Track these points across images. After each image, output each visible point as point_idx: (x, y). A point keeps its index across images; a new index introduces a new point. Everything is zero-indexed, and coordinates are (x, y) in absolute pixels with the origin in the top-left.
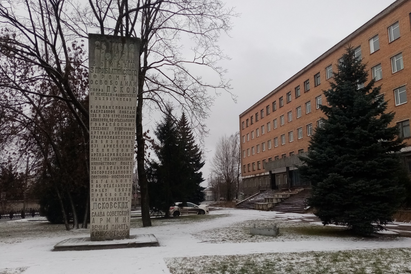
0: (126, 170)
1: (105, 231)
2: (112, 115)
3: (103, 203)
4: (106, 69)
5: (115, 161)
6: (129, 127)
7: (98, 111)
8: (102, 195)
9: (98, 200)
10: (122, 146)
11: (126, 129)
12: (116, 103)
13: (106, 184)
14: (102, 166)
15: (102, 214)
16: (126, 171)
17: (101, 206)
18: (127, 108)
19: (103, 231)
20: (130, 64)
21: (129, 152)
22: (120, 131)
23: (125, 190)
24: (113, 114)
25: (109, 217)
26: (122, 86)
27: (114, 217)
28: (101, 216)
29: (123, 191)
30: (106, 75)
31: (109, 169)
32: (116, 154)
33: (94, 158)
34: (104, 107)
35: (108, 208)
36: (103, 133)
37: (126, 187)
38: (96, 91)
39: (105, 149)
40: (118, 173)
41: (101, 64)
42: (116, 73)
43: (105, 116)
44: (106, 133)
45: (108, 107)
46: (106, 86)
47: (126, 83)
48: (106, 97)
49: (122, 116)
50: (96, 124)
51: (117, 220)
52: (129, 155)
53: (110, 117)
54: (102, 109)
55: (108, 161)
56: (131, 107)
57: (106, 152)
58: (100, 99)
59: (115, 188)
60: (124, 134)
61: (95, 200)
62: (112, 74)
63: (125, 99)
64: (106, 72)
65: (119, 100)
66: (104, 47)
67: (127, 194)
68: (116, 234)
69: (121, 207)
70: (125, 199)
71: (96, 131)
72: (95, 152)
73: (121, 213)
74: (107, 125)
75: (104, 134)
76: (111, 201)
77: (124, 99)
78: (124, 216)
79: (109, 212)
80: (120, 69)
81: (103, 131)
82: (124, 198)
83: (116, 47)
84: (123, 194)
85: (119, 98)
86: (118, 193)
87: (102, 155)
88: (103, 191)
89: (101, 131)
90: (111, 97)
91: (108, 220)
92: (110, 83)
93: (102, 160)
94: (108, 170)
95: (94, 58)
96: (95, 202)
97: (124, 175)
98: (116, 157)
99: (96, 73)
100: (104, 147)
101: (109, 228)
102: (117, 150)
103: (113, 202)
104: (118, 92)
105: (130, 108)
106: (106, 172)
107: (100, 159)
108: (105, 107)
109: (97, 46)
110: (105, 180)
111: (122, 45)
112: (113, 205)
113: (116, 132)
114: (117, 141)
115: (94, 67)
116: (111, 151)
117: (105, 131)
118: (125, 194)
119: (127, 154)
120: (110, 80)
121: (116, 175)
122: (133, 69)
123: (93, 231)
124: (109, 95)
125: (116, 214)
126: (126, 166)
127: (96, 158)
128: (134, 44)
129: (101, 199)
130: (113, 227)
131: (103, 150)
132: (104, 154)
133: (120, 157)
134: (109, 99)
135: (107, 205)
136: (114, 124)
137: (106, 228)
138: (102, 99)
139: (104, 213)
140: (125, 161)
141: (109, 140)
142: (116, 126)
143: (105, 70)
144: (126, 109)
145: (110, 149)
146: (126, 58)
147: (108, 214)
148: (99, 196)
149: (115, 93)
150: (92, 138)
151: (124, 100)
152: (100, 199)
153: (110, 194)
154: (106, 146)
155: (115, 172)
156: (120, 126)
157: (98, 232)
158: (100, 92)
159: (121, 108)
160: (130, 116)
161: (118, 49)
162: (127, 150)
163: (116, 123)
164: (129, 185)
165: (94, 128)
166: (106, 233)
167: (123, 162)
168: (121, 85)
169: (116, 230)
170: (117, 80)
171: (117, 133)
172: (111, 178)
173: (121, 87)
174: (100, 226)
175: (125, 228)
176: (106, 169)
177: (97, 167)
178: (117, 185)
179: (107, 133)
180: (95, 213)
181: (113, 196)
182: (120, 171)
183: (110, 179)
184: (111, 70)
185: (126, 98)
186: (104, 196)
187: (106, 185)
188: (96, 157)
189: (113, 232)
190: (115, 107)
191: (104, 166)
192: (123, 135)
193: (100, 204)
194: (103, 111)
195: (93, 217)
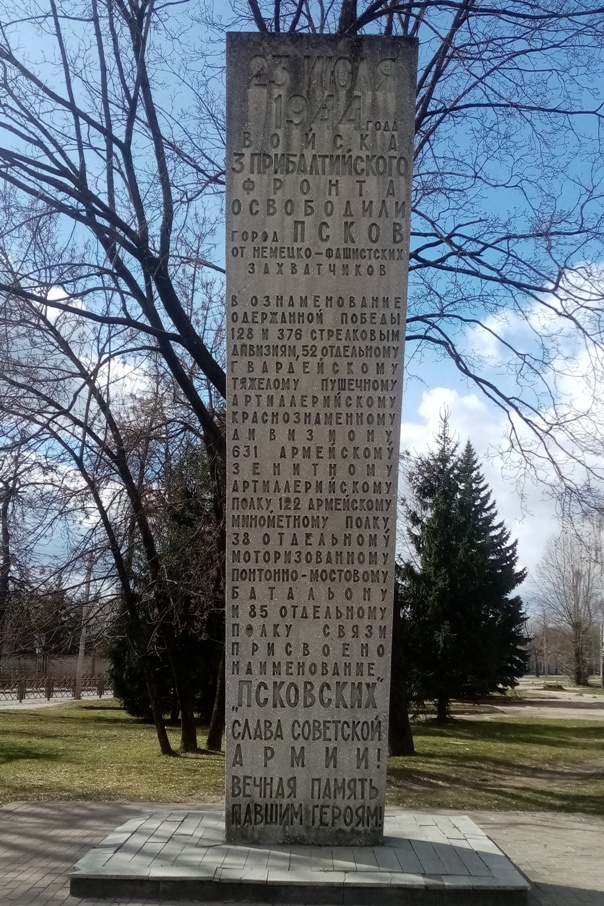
0: (366, 549)
1: (285, 802)
2: (314, 331)
3: (275, 683)
4: (292, 159)
5: (322, 512)
6: (379, 377)
7: (259, 318)
8: (271, 648)
9: (256, 669)
10: (350, 452)
11: (364, 384)
12: (328, 284)
13: (288, 604)
14: (273, 532)
15: (274, 728)
16: (366, 554)
17: (269, 694)
18: (369, 302)
19: (278, 802)
20: (382, 134)
21: (378, 479)
22: (344, 395)
23: (363, 631)
24: (315, 325)
25: (301, 742)
26: (350, 220)
27: (321, 744)
28: (270, 738)
29: (356, 635)
30: (289, 179)
31: (301, 546)
32: (325, 486)
33: (244, 500)
34: (280, 299)
35: (296, 704)
36: (276, 401)
37: (366, 621)
38: (253, 238)
39: (286, 465)
40: (334, 560)
41: (272, 142)
42: (327, 169)
43: (286, 333)
44: (287, 402)
45: (297, 301)
46: (289, 220)
47: (367, 209)
48: (287, 262)
49: (351, 333)
50: (250, 364)
51: (331, 757)
52: (377, 487)
53: (306, 340)
54: (273, 308)
55: (298, 513)
56: (386, 301)
57: (286, 475)
58: (266, 272)
59: (322, 622)
60: (359, 405)
61: (243, 667)
62: (311, 173)
63: (364, 270)
64: (291, 167)
65: (339, 271)
66: (282, 76)
67: (373, 648)
68: (328, 818)
69: (349, 704)
70: (366, 672)
71: (252, 393)
72: (246, 474)
73: (348, 731)
74: (291, 371)
75: (282, 404)
76: (308, 677)
77: (358, 266)
78: (360, 745)
79: (301, 721)
80: (344, 157)
81: (276, 394)
82: (360, 665)
83: (329, 74)
84: (355, 650)
85: (339, 263)
86: (336, 645)
87: (272, 486)
88: (276, 634)
89: (272, 392)
90: (308, 261)
91: (298, 758)
92: (306, 211)
93: (275, 507)
94: (296, 548)
95: (244, 119)
96: (243, 676)
97: (361, 571)
98: (325, 495)
99: (252, 172)
100: (283, 455)
101: (302, 790)
102: (333, 467)
103: (318, 681)
104: (336, 242)
105: (381, 303)
106: (288, 554)
107: (264, 503)
108: (286, 299)
109: (258, 76)
110: (282, 588)
111: (349, 67)
112: (316, 692)
113: (327, 399)
114: (332, 433)
115: (244, 151)
116: (305, 473)
117: (284, 393)
118: (365, 647)
119: (371, 484)
120: (306, 197)
121: (328, 568)
122: (393, 153)
123: (237, 800)
124: (302, 253)
125: (330, 734)
126: (366, 533)
127: (249, 501)
128: (393, 60)
129: (270, 668)
130: (316, 788)
131: (276, 467)
132: (282, 485)
133: (343, 496)
134: (301, 270)
135: (293, 691)
136: (321, 366)
137: (287, 791)
138: (274, 269)
139: (279, 726)
140: (363, 515)
141: (301, 431)
142: (328, 373)
143: (285, 163)
144: (364, 305)
145: (306, 466)
146: (365, 115)
147: (298, 731)
148: (262, 652)
149: (323, 247)
150: (234, 421)
151: (358, 273)
152: (263, 666)
153: (306, 646)
154: (288, 453)
155: (324, 556)
156: (343, 374)
157: (256, 805)
158: (269, 243)
159: (347, 302)
160: (381, 334)
161: (333, 82)
162: (371, 470)
163: (328, 361)
164: (379, 614)
165: (243, 381)
166: (287, 809)
167: (355, 518)
168: (345, 215)
169: (330, 802)
170: (333, 198)
171: (332, 402)
172: (307, 579)
173: (346, 223)
174: (266, 782)
175: (367, 795)
176: (287, 546)
177: (256, 535)
178: (333, 610)
179: (293, 404)
180: (242, 723)
181: (316, 656)
182: (345, 555)
183: (304, 584)
184: (309, 160)
185: (365, 263)
186: (280, 654)
187: (290, 611)
188: (249, 494)
189: (317, 812)
190: (322, 302)
191: (280, 530)
192: (353, 410)
193: (266, 688)
194: (279, 318)
195: (237, 742)
